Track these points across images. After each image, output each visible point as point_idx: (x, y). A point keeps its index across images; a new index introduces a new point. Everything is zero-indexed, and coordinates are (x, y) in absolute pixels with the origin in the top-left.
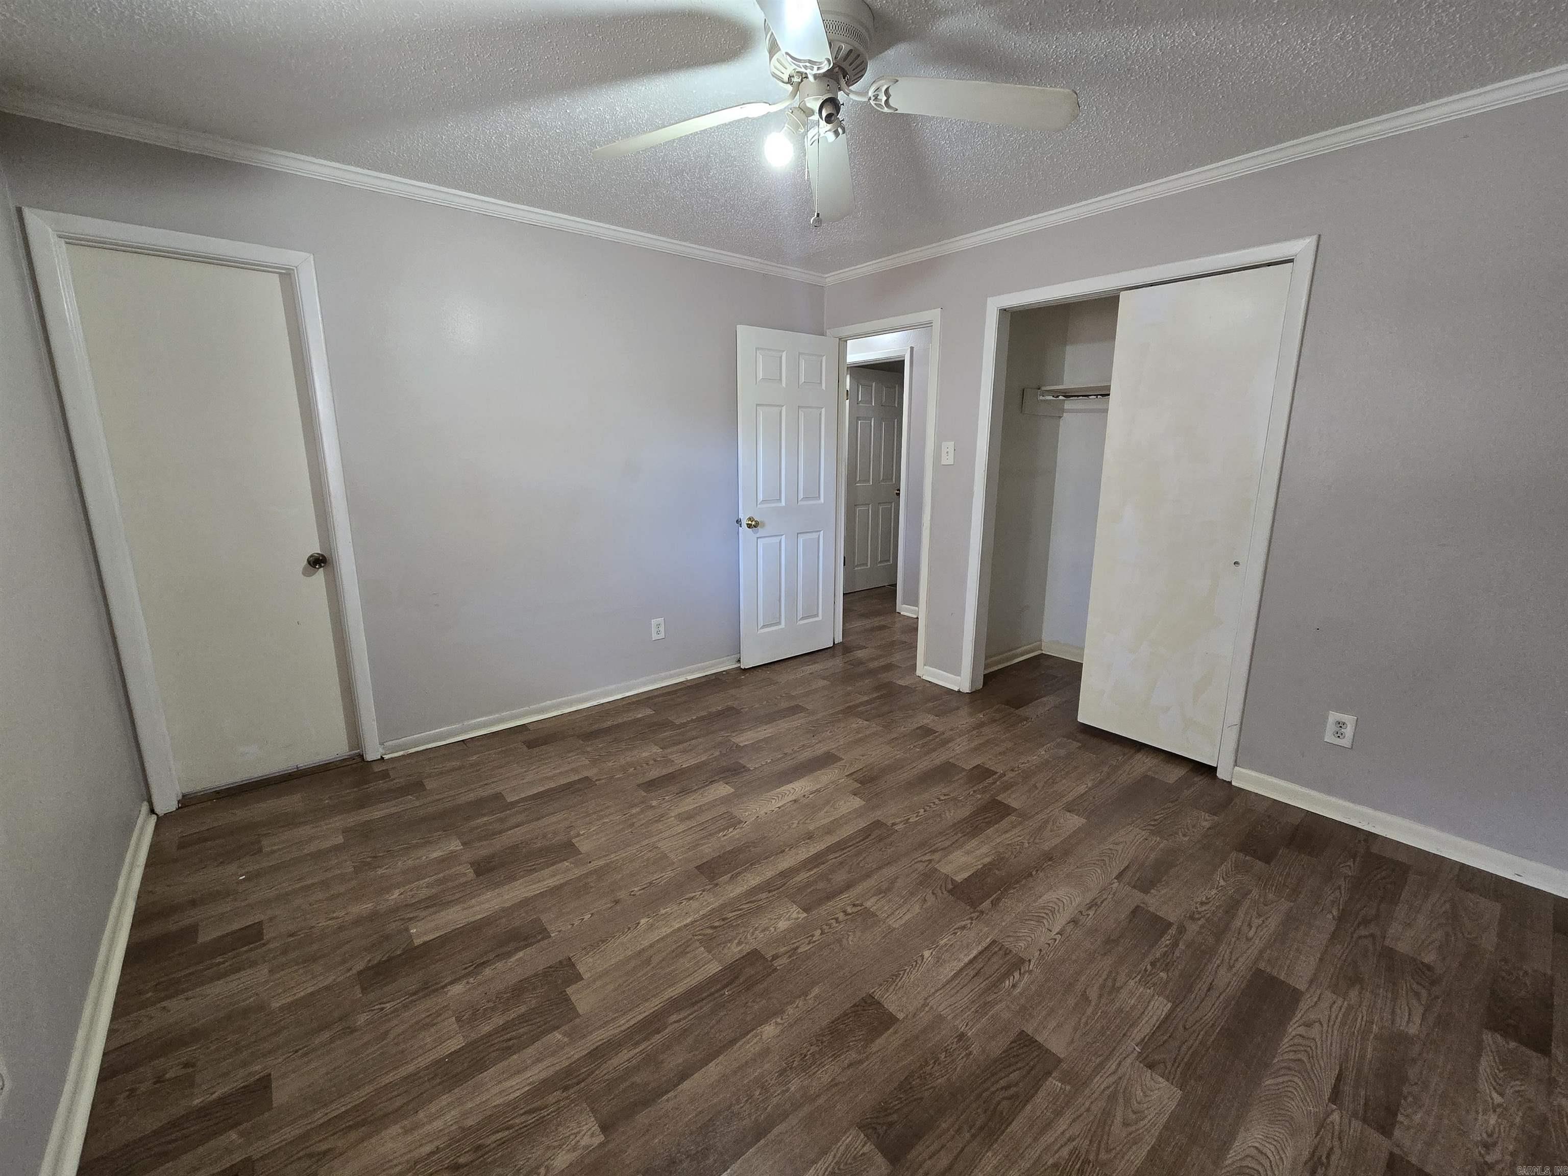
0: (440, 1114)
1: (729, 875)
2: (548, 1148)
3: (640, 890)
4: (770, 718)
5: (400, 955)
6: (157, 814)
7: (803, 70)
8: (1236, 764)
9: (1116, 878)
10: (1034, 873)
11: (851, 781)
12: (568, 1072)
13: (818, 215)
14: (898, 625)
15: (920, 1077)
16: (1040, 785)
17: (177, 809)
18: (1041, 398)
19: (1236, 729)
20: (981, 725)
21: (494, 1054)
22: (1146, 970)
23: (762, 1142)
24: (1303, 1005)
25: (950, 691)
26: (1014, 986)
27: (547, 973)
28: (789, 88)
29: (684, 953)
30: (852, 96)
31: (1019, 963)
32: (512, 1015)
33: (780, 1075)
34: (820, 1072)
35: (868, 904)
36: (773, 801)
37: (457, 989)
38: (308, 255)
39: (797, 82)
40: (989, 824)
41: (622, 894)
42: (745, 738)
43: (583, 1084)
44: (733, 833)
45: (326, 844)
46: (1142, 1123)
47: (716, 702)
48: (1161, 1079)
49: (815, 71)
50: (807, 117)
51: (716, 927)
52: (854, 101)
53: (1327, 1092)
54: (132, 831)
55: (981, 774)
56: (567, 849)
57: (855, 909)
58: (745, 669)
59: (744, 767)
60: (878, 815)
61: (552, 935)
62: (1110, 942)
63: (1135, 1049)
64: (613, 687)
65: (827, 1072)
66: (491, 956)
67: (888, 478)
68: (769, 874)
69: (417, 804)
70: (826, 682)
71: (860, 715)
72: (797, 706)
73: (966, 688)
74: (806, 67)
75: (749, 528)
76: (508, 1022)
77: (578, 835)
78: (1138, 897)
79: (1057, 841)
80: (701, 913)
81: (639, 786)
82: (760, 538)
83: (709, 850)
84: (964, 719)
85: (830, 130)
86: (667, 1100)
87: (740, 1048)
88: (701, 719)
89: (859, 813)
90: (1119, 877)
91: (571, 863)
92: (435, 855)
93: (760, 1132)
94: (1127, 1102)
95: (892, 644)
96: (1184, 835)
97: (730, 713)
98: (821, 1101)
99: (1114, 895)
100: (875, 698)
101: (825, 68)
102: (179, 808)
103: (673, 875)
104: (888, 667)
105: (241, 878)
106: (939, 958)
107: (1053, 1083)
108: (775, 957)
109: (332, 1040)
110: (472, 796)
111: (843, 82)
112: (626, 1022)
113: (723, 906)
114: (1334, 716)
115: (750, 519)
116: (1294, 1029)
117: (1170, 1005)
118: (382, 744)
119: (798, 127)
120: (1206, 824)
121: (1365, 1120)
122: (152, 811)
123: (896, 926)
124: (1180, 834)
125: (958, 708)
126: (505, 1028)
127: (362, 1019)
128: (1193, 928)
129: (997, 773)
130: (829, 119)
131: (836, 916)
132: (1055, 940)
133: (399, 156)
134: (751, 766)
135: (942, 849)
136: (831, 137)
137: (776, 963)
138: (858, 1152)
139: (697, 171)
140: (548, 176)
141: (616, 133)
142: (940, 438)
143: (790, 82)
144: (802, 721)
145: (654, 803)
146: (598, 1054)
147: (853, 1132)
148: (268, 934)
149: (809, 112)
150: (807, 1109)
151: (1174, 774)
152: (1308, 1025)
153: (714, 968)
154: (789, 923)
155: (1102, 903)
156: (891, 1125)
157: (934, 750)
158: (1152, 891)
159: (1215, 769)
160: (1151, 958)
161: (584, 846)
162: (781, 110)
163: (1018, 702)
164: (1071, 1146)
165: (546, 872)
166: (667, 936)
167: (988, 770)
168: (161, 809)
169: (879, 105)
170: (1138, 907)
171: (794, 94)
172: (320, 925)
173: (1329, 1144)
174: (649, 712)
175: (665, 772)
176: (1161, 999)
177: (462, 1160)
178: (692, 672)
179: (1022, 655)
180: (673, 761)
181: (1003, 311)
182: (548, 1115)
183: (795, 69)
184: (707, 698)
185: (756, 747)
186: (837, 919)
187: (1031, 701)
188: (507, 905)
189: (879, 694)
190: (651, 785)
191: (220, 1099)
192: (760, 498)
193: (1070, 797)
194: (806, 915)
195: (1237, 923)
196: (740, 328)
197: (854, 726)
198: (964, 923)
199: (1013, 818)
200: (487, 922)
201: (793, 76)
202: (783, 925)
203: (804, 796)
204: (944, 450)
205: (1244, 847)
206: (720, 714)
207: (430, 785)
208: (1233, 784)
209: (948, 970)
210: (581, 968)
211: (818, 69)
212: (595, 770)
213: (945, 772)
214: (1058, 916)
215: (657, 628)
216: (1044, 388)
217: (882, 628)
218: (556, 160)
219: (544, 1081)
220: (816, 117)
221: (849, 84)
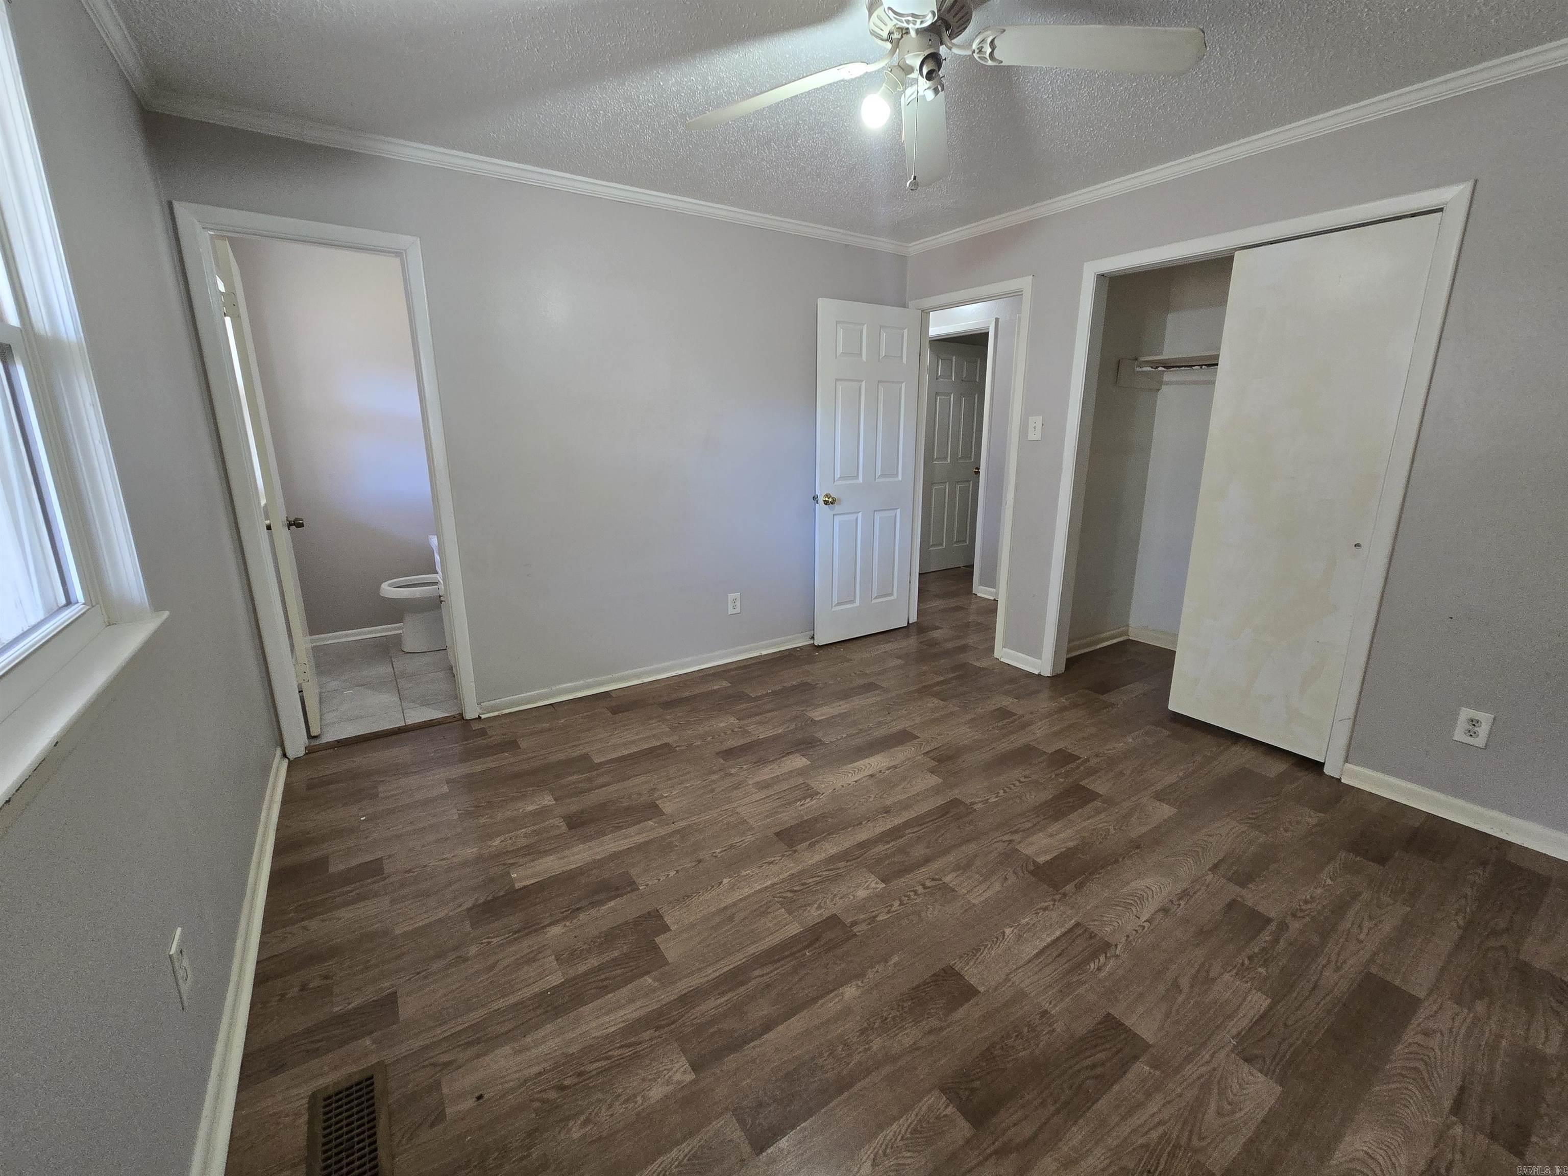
0: (544, 1039)
1: (808, 843)
2: (644, 1080)
3: (721, 852)
4: (846, 695)
5: (502, 896)
6: (287, 758)
7: (905, 25)
8: (1346, 760)
9: (1210, 870)
10: (1120, 860)
11: (928, 759)
12: (659, 1013)
13: (915, 178)
14: (974, 607)
15: (1002, 1048)
16: (1127, 772)
17: (304, 755)
18: (1138, 369)
19: (1349, 723)
20: (1062, 709)
21: (593, 991)
22: (1243, 964)
23: (846, 1094)
24: (1422, 1014)
25: (1029, 675)
26: (1099, 969)
27: (638, 921)
28: (889, 46)
29: (764, 914)
30: (956, 51)
31: (1106, 947)
32: (606, 957)
33: (862, 1034)
34: (901, 1034)
35: (947, 879)
36: (850, 775)
37: (556, 930)
38: (415, 238)
39: (897, 37)
40: (1073, 809)
41: (704, 854)
42: (819, 713)
43: (673, 1026)
44: (809, 803)
45: (435, 793)
46: (1238, 1115)
47: (791, 677)
48: (1259, 1074)
49: (918, 26)
50: (906, 75)
51: (796, 891)
52: (955, 54)
53: (1447, 1104)
54: (269, 772)
55: (1063, 758)
56: (652, 810)
57: (934, 883)
58: (819, 646)
59: (820, 741)
60: (956, 793)
61: (641, 888)
62: (1203, 934)
63: (1231, 1042)
64: (689, 659)
65: (909, 1036)
66: (584, 903)
67: (966, 455)
68: (847, 845)
69: (512, 760)
70: (900, 662)
71: (936, 695)
72: (872, 684)
73: (1047, 672)
74: (908, 22)
75: (826, 504)
76: (603, 963)
77: (662, 797)
78: (1233, 890)
79: (1144, 829)
80: (781, 877)
81: (717, 754)
82: (836, 515)
83: (788, 817)
84: (1044, 703)
85: (929, 88)
86: (754, 1048)
87: (822, 1006)
88: (774, 693)
89: (936, 790)
90: (1214, 868)
91: (655, 823)
92: (531, 808)
93: (843, 1085)
94: (1222, 1093)
95: (967, 625)
96: (1286, 830)
97: (805, 688)
98: (902, 1063)
99: (1208, 886)
100: (952, 679)
101: (929, 20)
102: (306, 754)
103: (753, 839)
104: (964, 649)
105: (362, 819)
106: (1020, 936)
107: (1141, 1068)
108: (854, 923)
109: (447, 968)
110: (561, 756)
111: (946, 38)
112: (710, 974)
113: (802, 872)
114: (1466, 713)
115: (827, 495)
116: (1411, 1035)
117: (1269, 1001)
118: (479, 704)
119: (897, 85)
120: (1313, 821)
121: (1492, 1136)
122: (284, 755)
123: (976, 902)
124: (1281, 829)
125: (1038, 692)
126: (600, 969)
127: (473, 950)
128: (1295, 926)
129: (1080, 758)
130: (930, 76)
131: (915, 888)
132: (1144, 927)
133: (499, 138)
134: (826, 740)
135: (1024, 831)
136: (930, 95)
137: (856, 929)
138: (940, 1114)
139: (785, 139)
140: (638, 152)
141: (707, 104)
142: (1027, 413)
143: (889, 39)
144: (878, 699)
145: (733, 771)
146: (687, 1000)
147: (936, 1093)
148: (388, 868)
149: (909, 70)
150: (887, 1069)
151: (1276, 768)
152: (1427, 1033)
153: (794, 929)
154: (868, 892)
155: (1195, 893)
156: (973, 1091)
157: (1012, 733)
158: (1250, 886)
159: (1322, 765)
160: (1248, 952)
161: (667, 808)
162: (878, 71)
163: (1103, 688)
164: (1161, 1130)
165: (632, 830)
166: (749, 896)
167: (1071, 755)
168: (291, 754)
169: (984, 59)
170: (1234, 901)
171: (893, 51)
172: (431, 864)
173: (1450, 1156)
174: (725, 684)
175: (741, 742)
176: (1259, 994)
177: (567, 1082)
178: (767, 647)
179: (1107, 639)
180: (750, 732)
181: (1101, 277)
182: (643, 1050)
183: (895, 26)
184: (782, 673)
185: (830, 722)
186: (915, 892)
187: (1118, 687)
188: (598, 857)
189: (955, 675)
190: (729, 754)
191: (355, 1009)
192: (838, 475)
193: (1159, 787)
194: (885, 886)
195: (1346, 925)
196: (820, 301)
197: (930, 705)
198: (1046, 904)
199: (1098, 803)
200: (580, 871)
201: (893, 33)
202: (862, 894)
203: (880, 771)
204: (1031, 425)
205: (1355, 847)
206: (794, 688)
207: (523, 744)
208: (1343, 781)
209: (1030, 949)
210: (668, 920)
211: (922, 22)
212: (676, 738)
213: (1025, 754)
214: (1147, 903)
215: (733, 602)
216: (1142, 359)
217: (958, 609)
218: (646, 135)
219: (638, 1020)
220: (916, 74)
221: (951, 37)
